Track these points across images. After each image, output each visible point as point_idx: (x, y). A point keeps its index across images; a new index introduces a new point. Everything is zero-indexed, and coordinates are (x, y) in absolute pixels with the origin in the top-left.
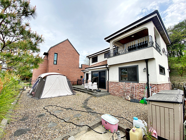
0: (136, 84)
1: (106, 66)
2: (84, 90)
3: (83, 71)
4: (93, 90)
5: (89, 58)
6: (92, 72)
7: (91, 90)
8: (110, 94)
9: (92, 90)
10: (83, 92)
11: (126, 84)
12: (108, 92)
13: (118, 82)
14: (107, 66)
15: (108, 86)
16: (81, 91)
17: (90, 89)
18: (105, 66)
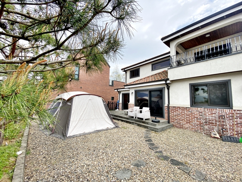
0: (227, 111)
1: (166, 81)
2: (127, 119)
3: (117, 89)
4: (146, 119)
5: (126, 71)
6: (136, 91)
7: (142, 119)
8: (173, 126)
9: (144, 120)
10: (127, 122)
11: (206, 110)
12: (169, 122)
13: (190, 106)
14: (168, 82)
15: (169, 113)
16: (122, 121)
17: (138, 118)
18: (164, 82)
